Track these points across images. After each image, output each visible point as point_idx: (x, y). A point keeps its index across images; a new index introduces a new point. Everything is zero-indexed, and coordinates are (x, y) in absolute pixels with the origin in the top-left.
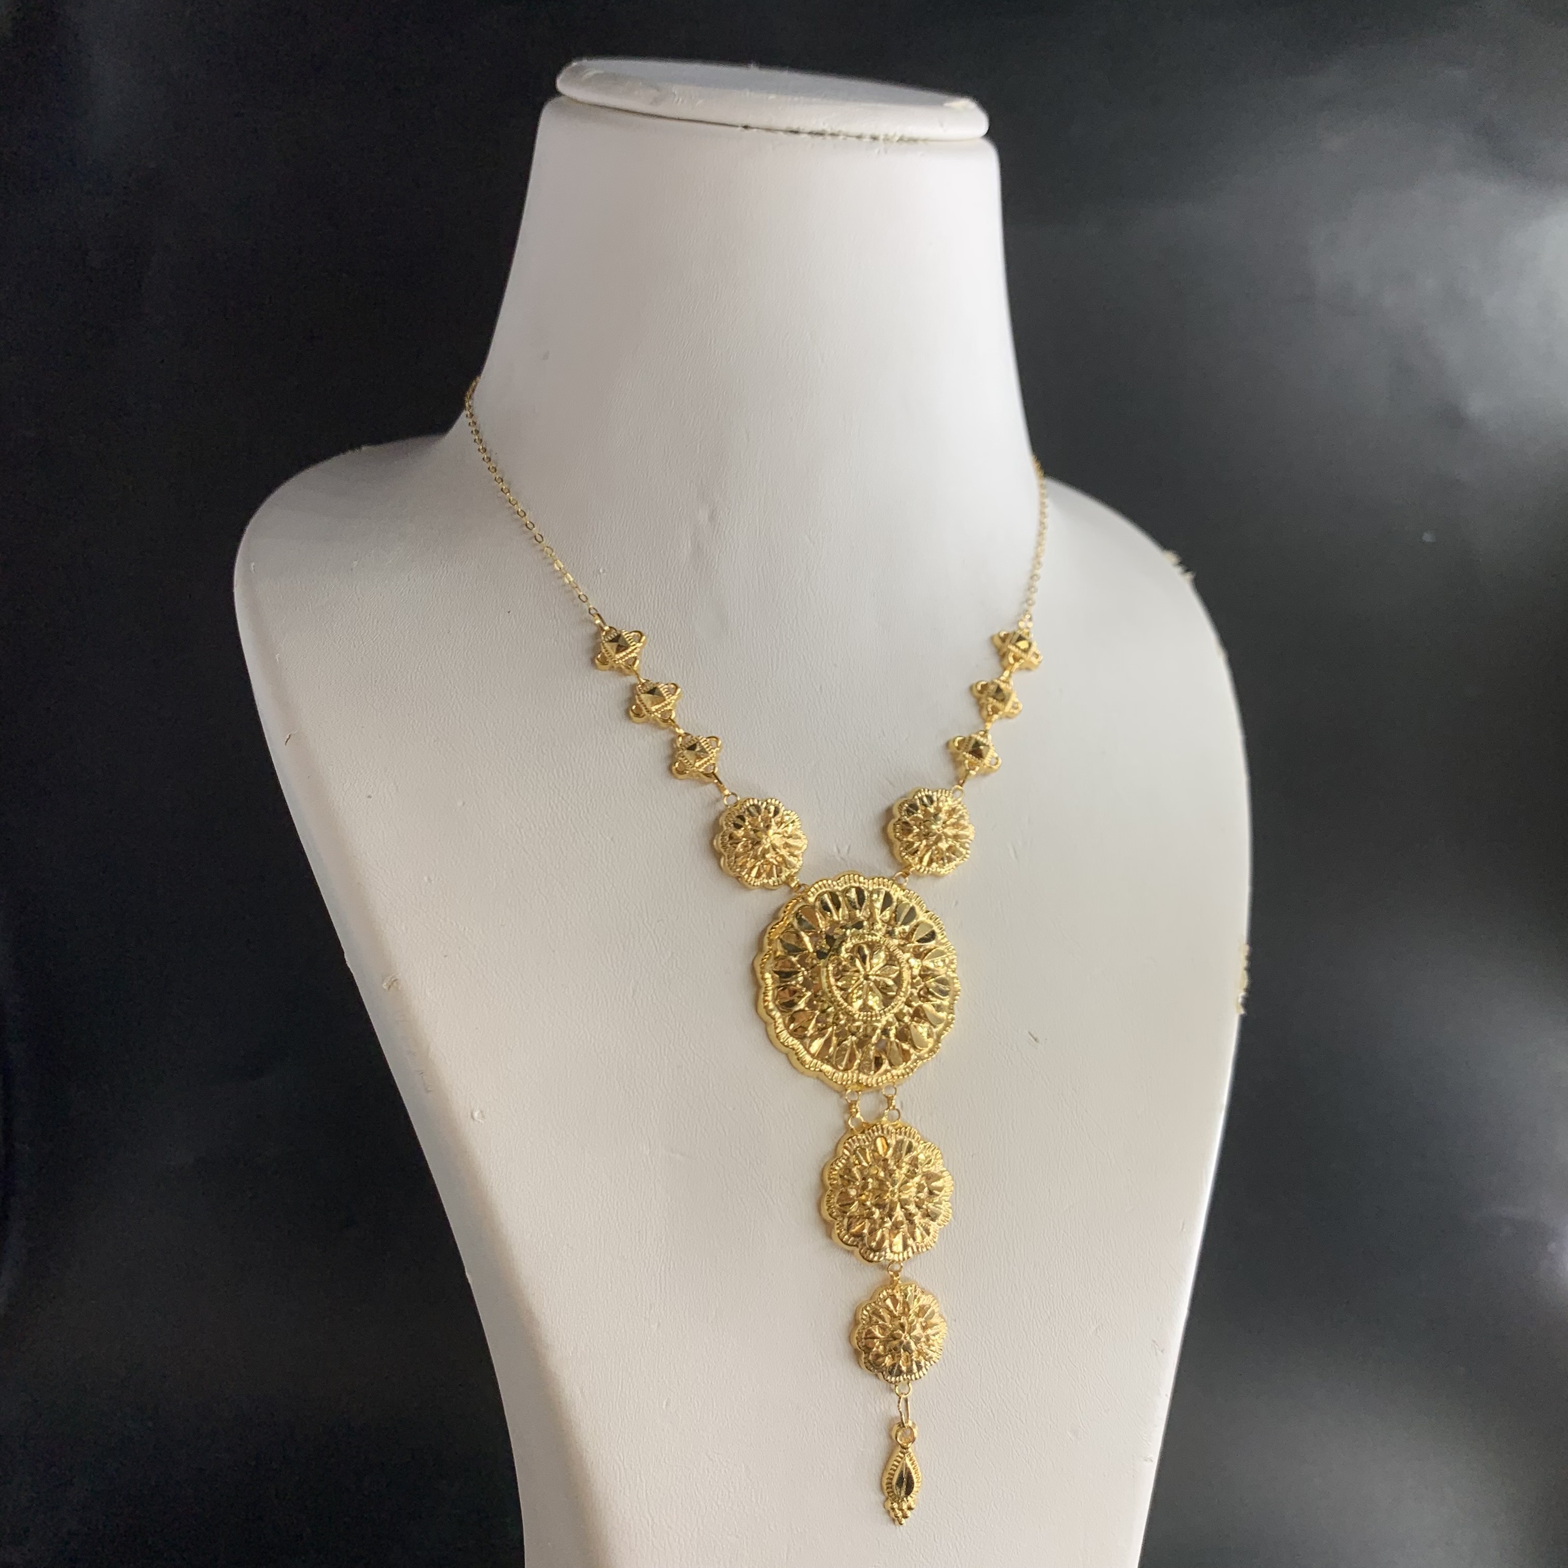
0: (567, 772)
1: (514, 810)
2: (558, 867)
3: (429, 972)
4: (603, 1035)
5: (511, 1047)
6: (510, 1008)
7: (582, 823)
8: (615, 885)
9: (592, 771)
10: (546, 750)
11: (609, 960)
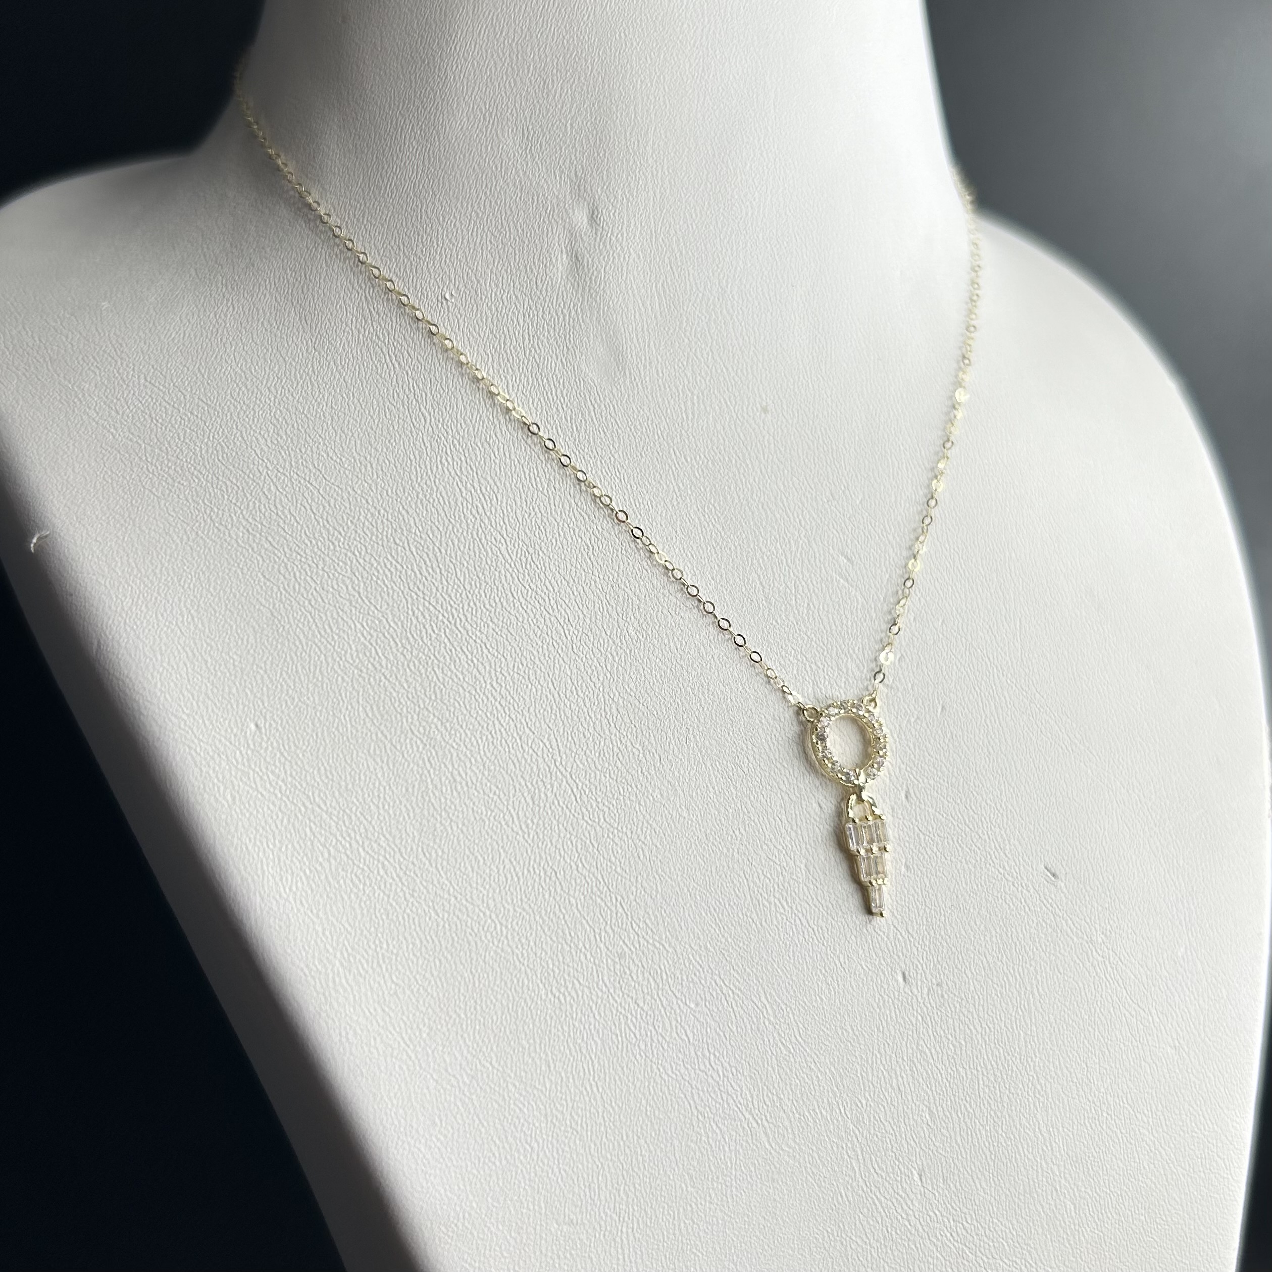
0: (432, 568)
1: (365, 624)
2: (433, 698)
3: (271, 856)
4: (517, 924)
5: (395, 951)
6: (389, 897)
7: (459, 635)
8: (514, 717)
9: (466, 564)
10: (401, 540)
11: (515, 819)
